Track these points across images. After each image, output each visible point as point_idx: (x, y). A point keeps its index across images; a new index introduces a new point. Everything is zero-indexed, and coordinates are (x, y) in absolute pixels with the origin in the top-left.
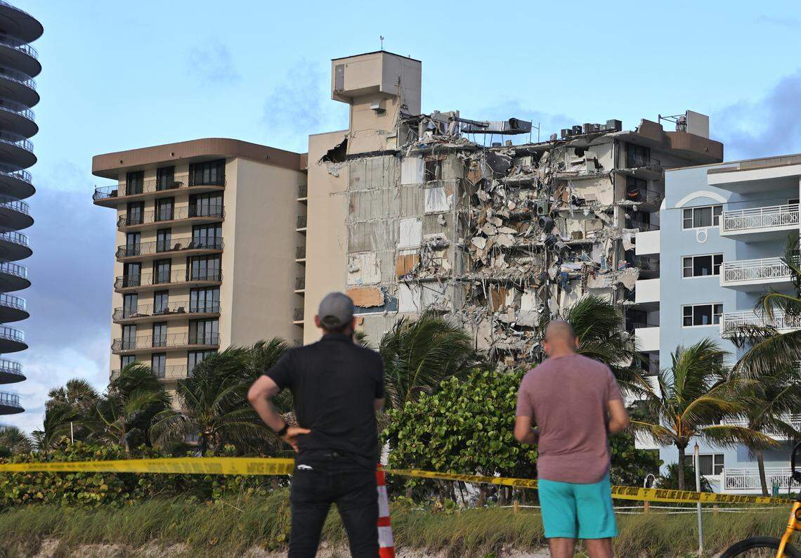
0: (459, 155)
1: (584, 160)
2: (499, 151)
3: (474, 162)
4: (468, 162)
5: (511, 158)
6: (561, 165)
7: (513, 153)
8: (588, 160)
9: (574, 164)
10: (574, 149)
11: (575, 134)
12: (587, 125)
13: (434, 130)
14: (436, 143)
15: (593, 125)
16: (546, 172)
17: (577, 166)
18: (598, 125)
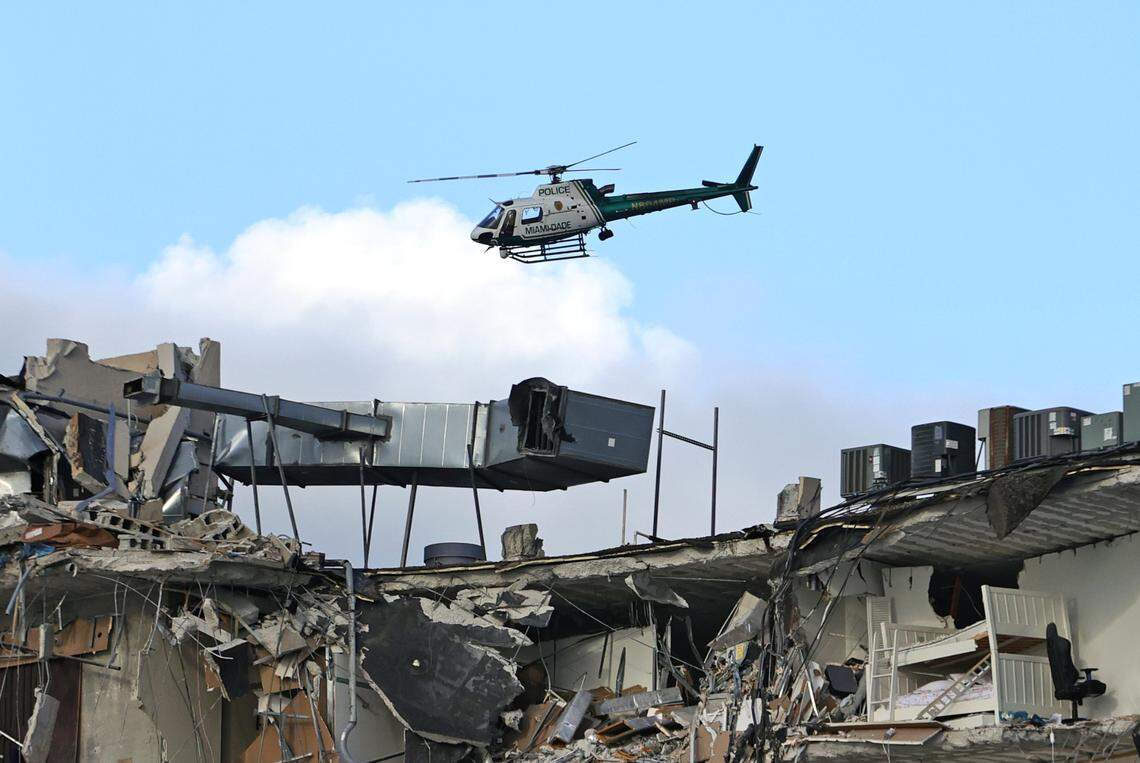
0: (182, 623)
1: (983, 643)
2: (447, 597)
3: (283, 671)
4: (241, 668)
5: (521, 639)
6: (842, 682)
7: (538, 605)
8: (1011, 645)
9: (922, 673)
10: (924, 575)
11: (927, 479)
12: (1005, 418)
13: (36, 466)
14: (37, 545)
15: (1040, 417)
16: (743, 724)
17: (936, 687)
18: (1073, 417)
